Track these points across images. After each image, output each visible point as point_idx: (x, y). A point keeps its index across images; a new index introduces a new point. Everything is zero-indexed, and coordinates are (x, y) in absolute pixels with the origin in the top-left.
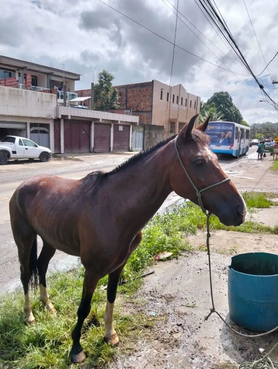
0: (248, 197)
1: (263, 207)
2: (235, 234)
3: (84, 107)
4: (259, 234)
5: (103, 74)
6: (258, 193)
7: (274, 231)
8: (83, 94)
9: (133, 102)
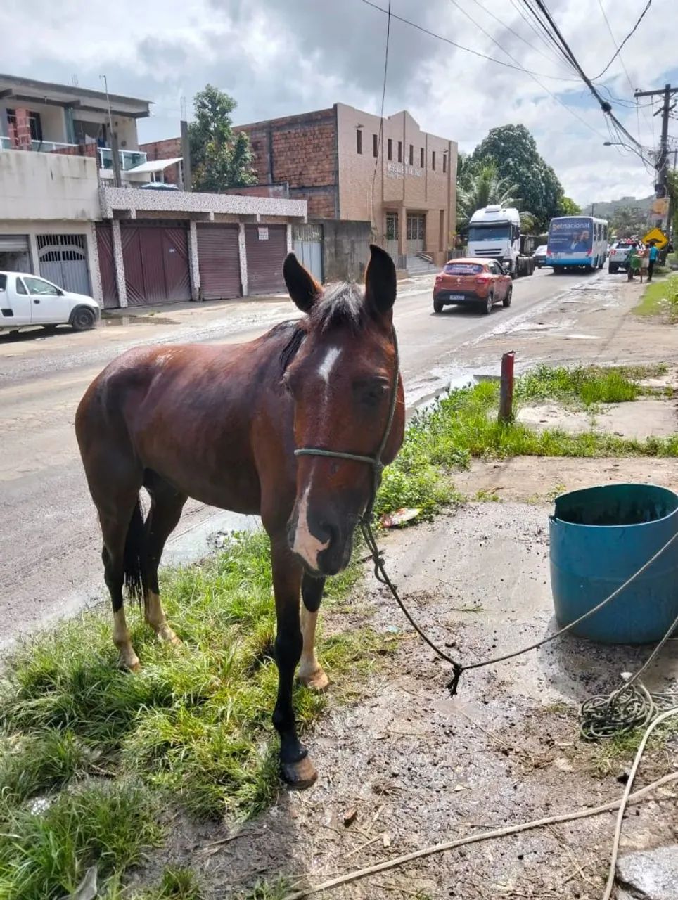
0: (585, 379)
1: (619, 401)
2: (558, 463)
3: (167, 186)
4: (612, 459)
5: (207, 95)
6: (608, 370)
7: (647, 450)
8: (160, 152)
9: (290, 166)
